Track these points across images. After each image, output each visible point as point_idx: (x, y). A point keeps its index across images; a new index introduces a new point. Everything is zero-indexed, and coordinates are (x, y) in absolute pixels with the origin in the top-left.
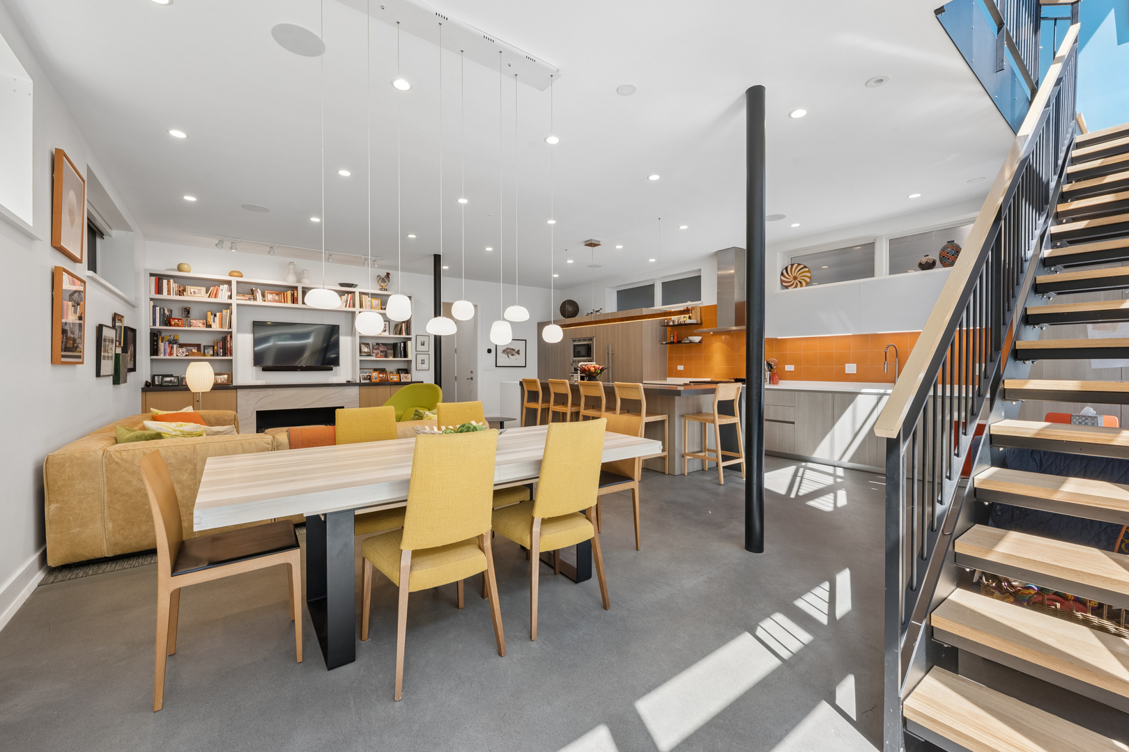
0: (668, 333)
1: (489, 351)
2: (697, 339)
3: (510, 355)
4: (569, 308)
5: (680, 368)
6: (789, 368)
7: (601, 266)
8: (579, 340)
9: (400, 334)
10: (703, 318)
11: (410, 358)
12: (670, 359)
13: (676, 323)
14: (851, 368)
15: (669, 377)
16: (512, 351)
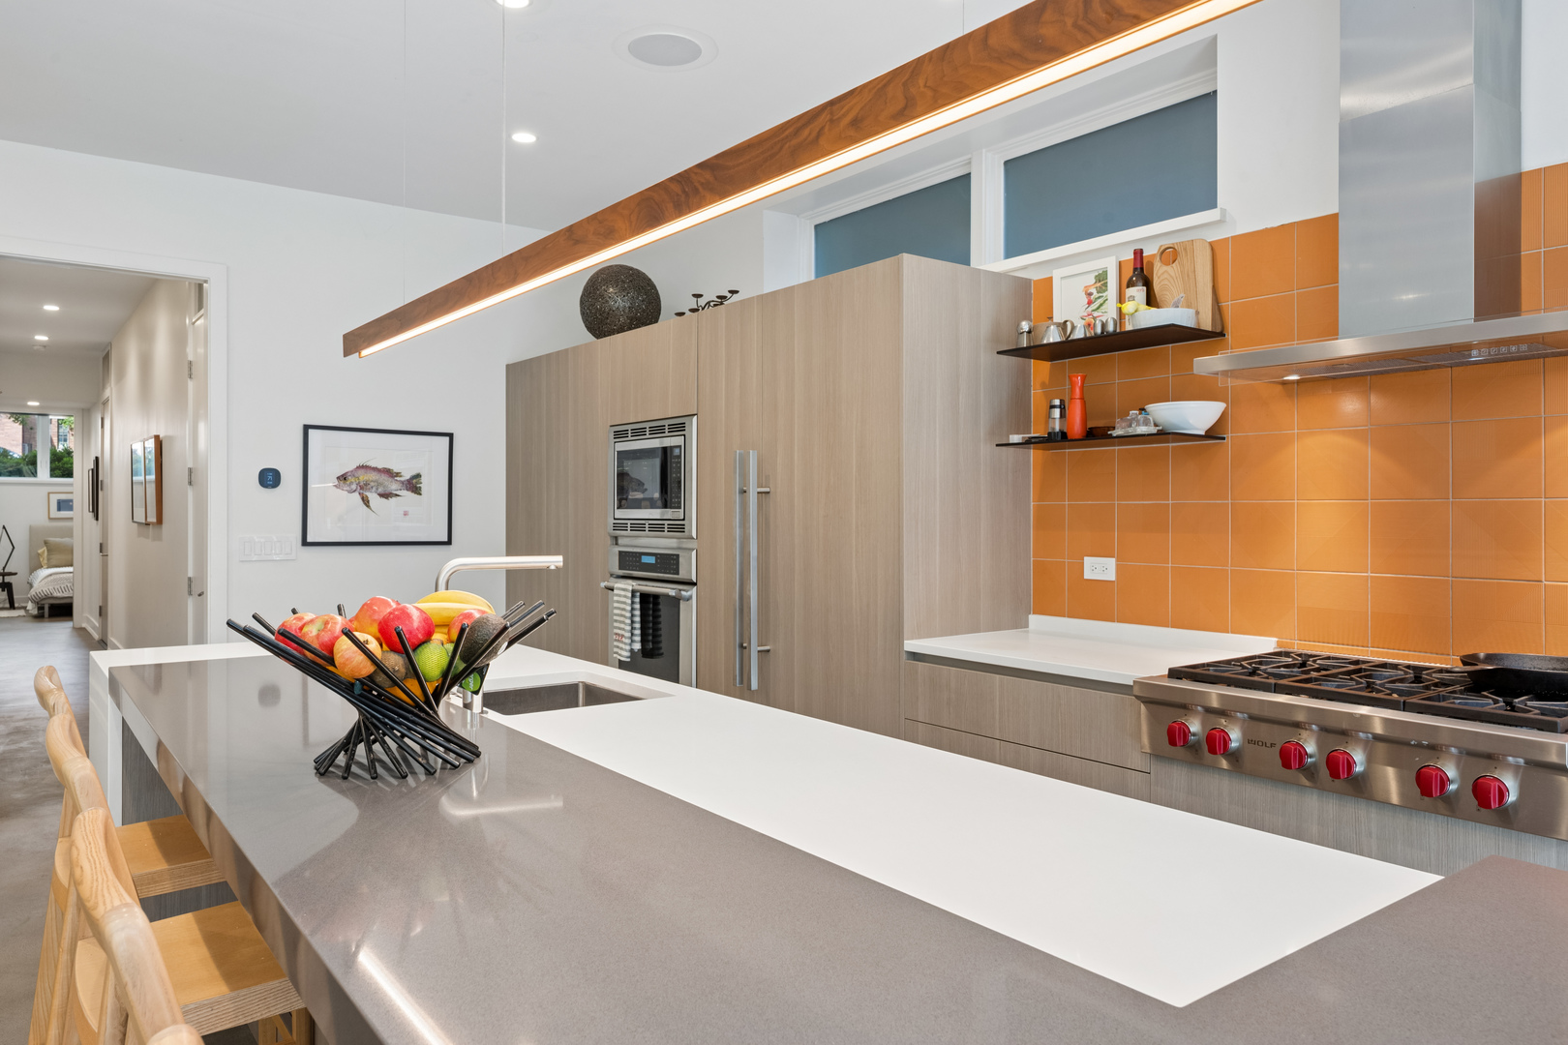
0: (1036, 393)
1: (270, 478)
2: (1196, 415)
3: (373, 497)
4: (618, 300)
5: (1100, 569)
8: (639, 433)
10: (1228, 304)
12: (1046, 521)
13: (1079, 334)
15: (1041, 610)
16: (384, 478)
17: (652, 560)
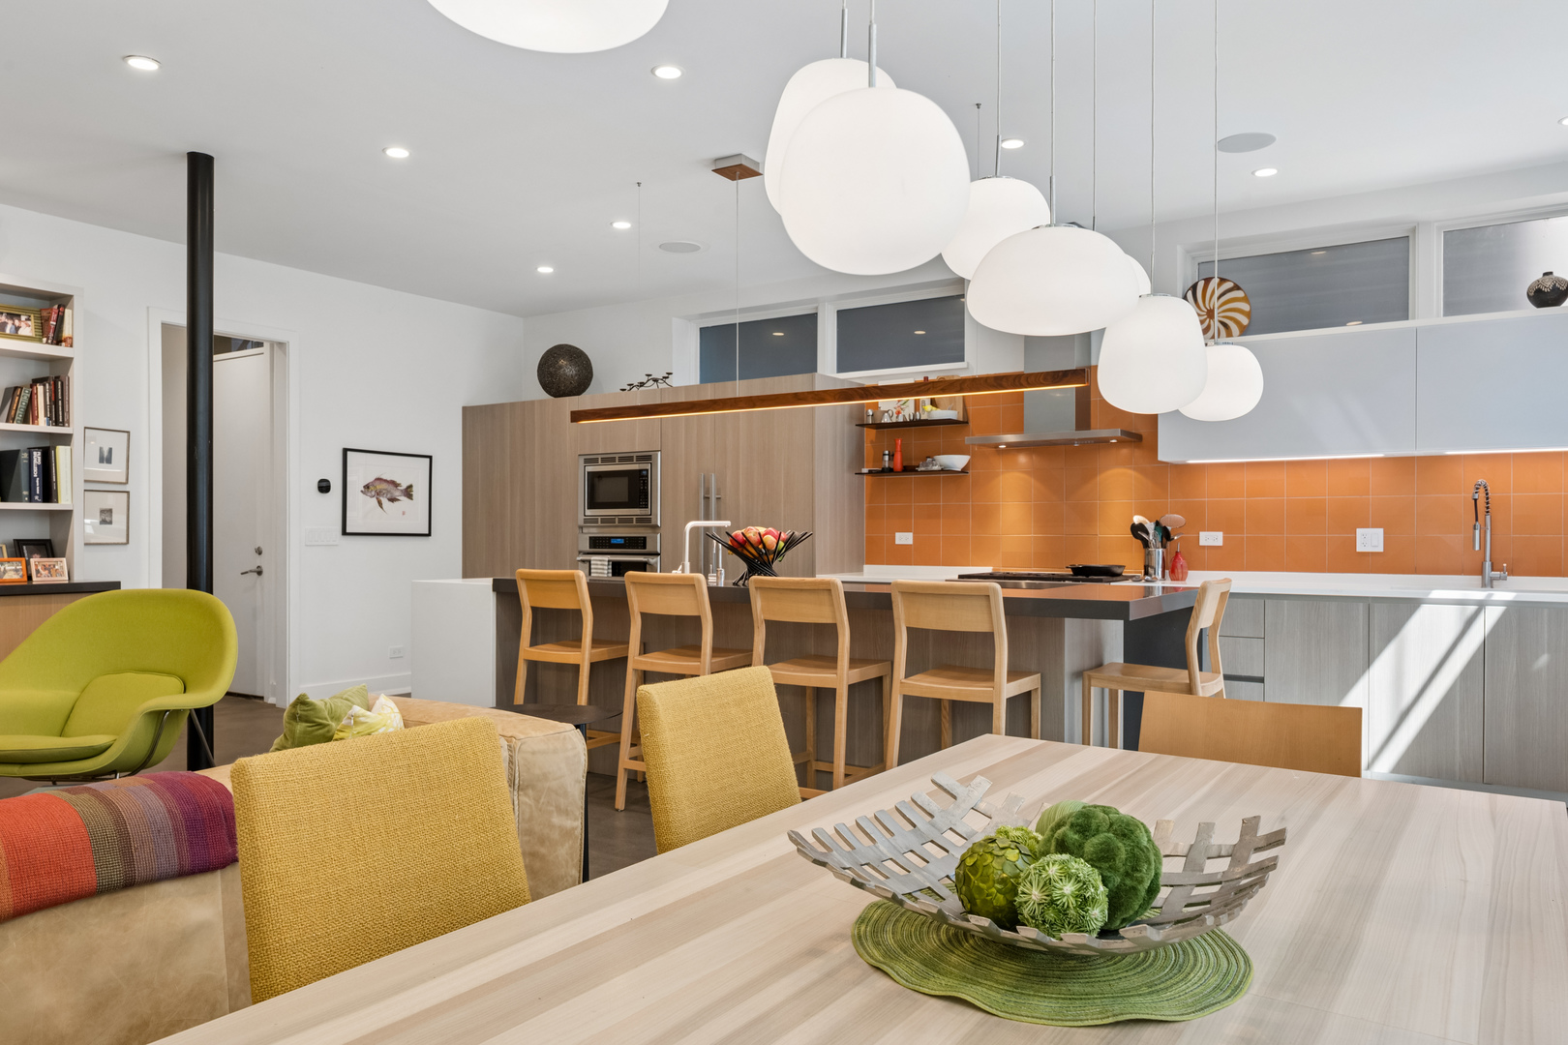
0: (867, 446)
1: (324, 487)
2: (958, 461)
3: (384, 501)
4: (569, 370)
5: (904, 538)
6: (1211, 538)
7: (695, 248)
8: (607, 461)
9: (25, 421)
10: (972, 409)
11: (64, 501)
12: (873, 514)
13: (896, 419)
14: (1370, 540)
16: (390, 487)
17: (622, 541)
